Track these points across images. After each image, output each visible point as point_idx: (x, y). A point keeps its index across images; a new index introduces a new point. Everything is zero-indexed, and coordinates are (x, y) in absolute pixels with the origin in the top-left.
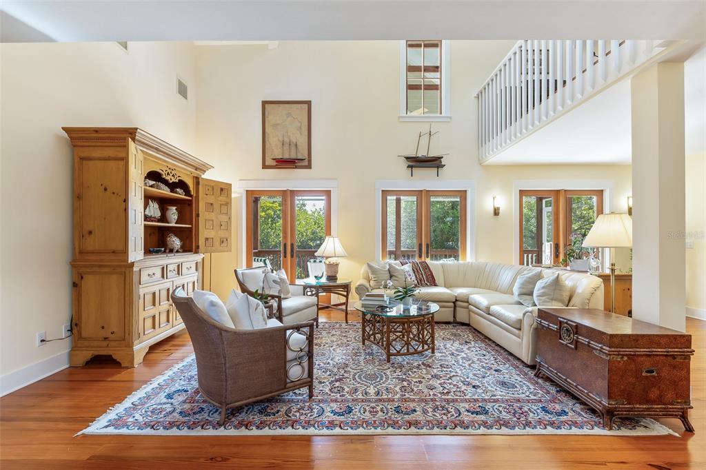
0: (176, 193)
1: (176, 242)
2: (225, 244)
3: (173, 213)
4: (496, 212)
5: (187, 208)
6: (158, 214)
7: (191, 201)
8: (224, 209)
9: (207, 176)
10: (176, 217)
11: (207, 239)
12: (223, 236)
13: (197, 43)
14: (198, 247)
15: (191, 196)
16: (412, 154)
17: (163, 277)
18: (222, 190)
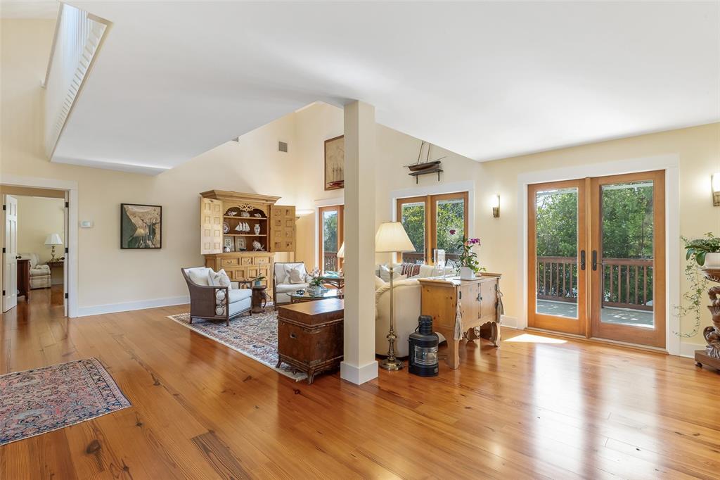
0: (255, 217)
1: (257, 245)
2: (290, 245)
3: (257, 228)
4: (497, 213)
5: (264, 224)
6: (248, 229)
7: (266, 220)
8: (289, 223)
9: (278, 203)
10: (259, 230)
11: (276, 243)
12: (288, 241)
13: (296, 112)
14: (270, 248)
15: (266, 217)
16: (414, 163)
17: (239, 263)
18: (287, 211)
